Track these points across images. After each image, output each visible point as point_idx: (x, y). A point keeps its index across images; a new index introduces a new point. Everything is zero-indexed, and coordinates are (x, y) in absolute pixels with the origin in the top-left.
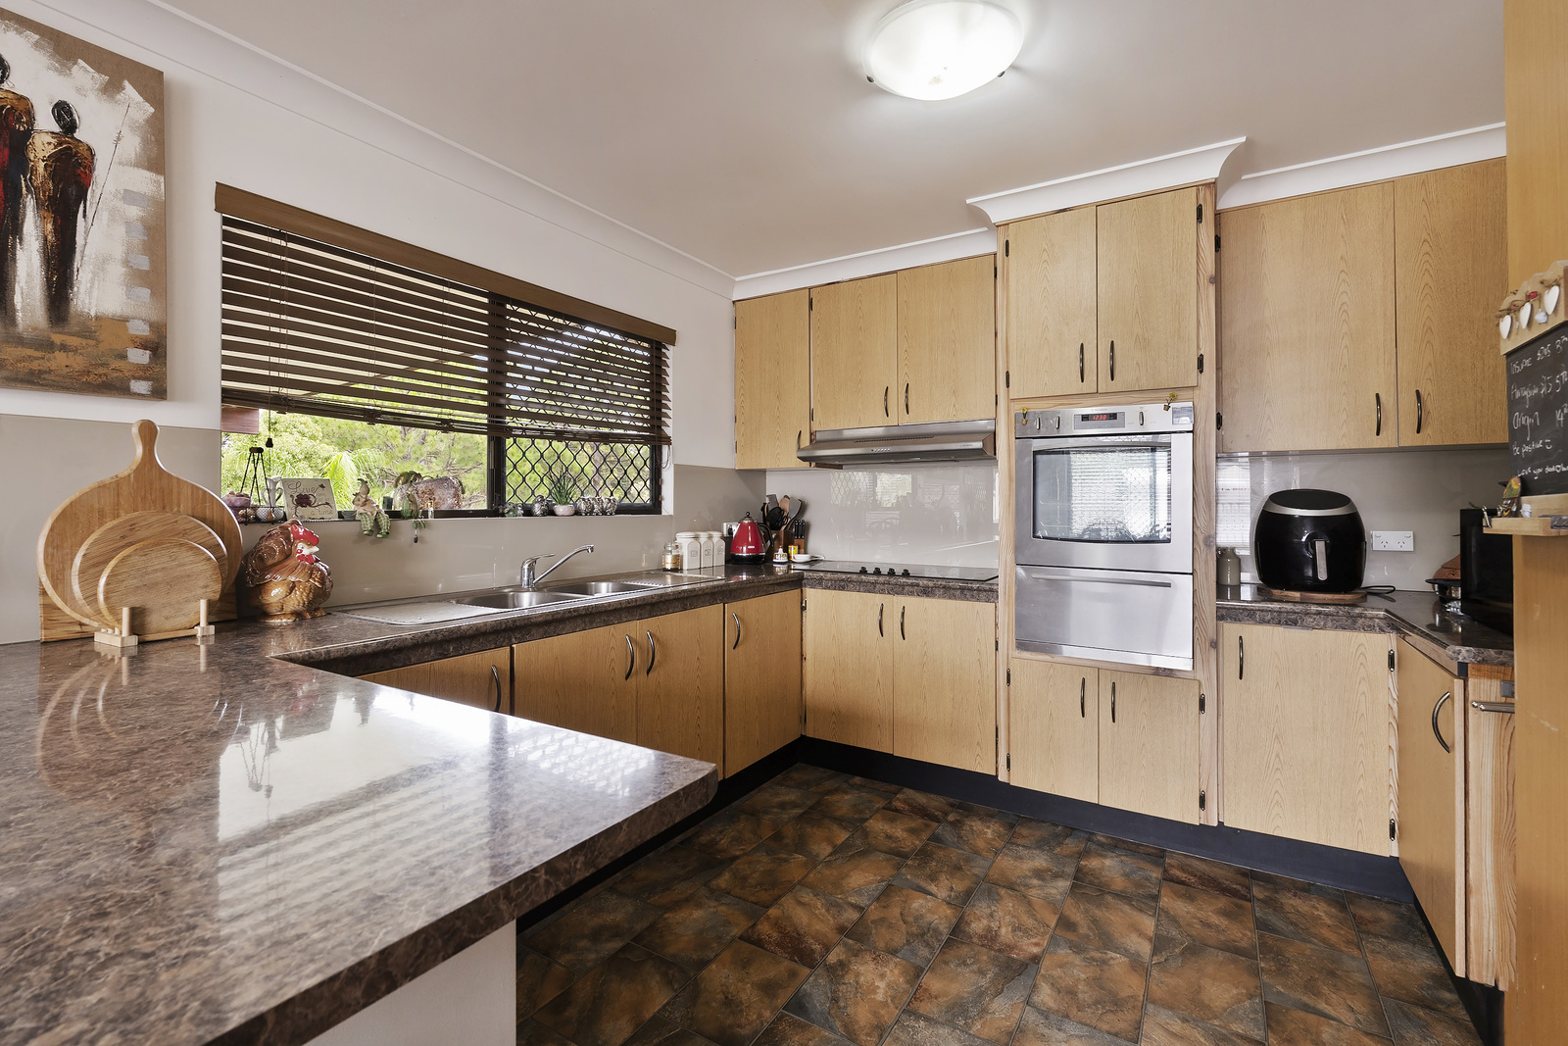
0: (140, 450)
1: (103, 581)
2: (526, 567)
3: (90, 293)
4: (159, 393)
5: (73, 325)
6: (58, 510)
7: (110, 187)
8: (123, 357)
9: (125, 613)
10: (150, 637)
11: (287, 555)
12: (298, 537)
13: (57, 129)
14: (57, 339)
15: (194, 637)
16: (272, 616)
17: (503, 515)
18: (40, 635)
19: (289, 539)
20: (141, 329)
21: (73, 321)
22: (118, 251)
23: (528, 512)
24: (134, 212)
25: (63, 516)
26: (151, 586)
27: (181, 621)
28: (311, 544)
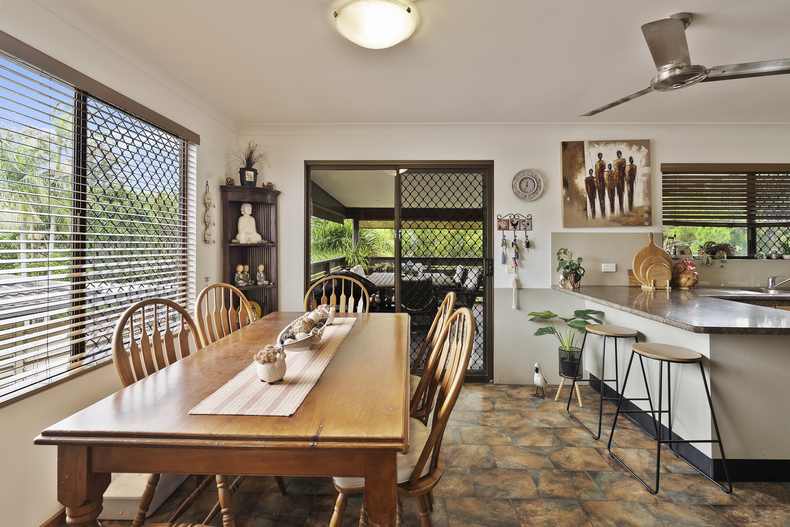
0: (650, 241)
1: (647, 273)
2: (770, 280)
3: (636, 202)
4: (650, 225)
5: (634, 210)
6: (636, 255)
7: (640, 174)
8: (643, 216)
9: (652, 281)
10: (658, 288)
11: (685, 269)
12: (688, 264)
13: (630, 164)
14: (631, 214)
15: (666, 289)
16: (682, 287)
17: (756, 258)
18: (628, 285)
19: (686, 265)
20: (646, 209)
21: (633, 209)
22: (642, 190)
23: (769, 257)
24: (644, 179)
25: (637, 257)
26: (657, 275)
27: (663, 285)
28: (693, 266)
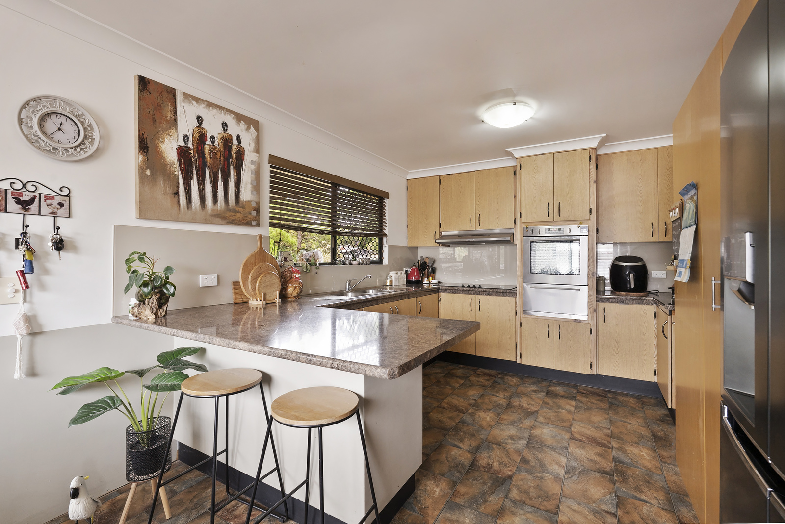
0: (259, 244)
1: (257, 285)
2: (348, 283)
3: (244, 194)
4: (258, 225)
5: (241, 205)
6: (244, 262)
7: (248, 160)
8: (250, 214)
9: (263, 294)
10: (268, 302)
11: (291, 278)
12: (294, 272)
13: (237, 144)
14: (237, 209)
15: (275, 303)
16: (289, 298)
17: (337, 264)
18: (233, 301)
19: (292, 273)
20: (254, 205)
21: (240, 203)
22: (250, 181)
23: (344, 264)
24: (253, 167)
25: (245, 265)
26: (267, 286)
27: (272, 298)
28: (298, 274)
